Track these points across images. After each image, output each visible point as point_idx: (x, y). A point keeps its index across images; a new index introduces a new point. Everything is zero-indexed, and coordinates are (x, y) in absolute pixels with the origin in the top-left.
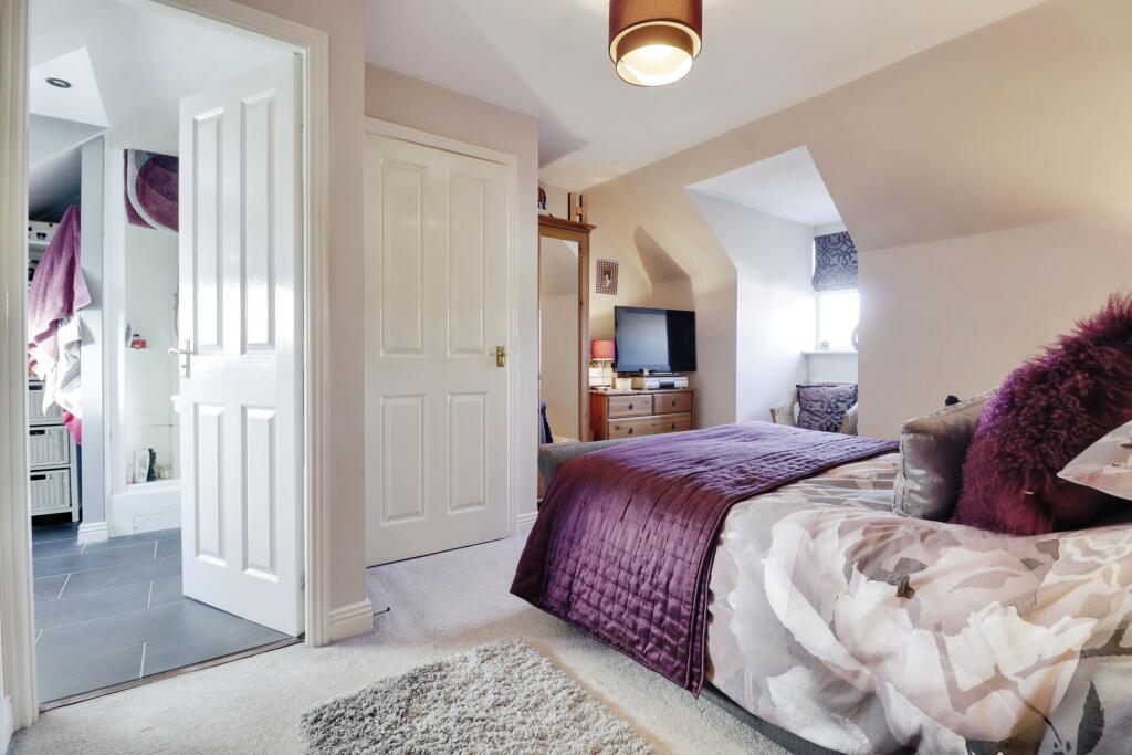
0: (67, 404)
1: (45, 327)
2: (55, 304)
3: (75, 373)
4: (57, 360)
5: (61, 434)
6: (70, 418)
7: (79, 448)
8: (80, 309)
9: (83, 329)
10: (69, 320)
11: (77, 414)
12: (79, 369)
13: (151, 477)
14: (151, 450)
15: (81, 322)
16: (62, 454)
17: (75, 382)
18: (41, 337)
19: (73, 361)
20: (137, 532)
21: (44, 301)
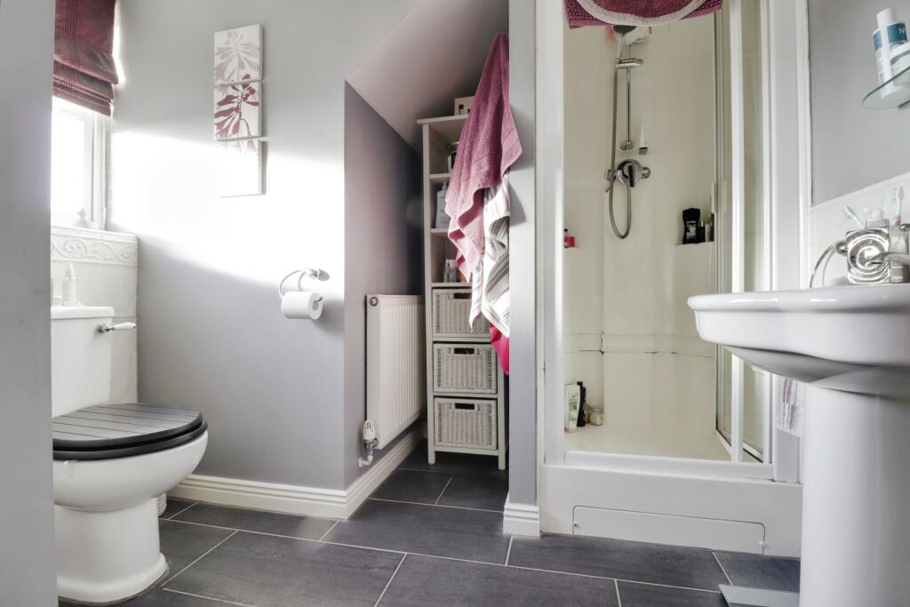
0: (494, 315)
1: (469, 204)
2: (480, 167)
3: (503, 271)
4: (483, 254)
5: (489, 354)
6: (498, 335)
7: (507, 378)
8: (509, 170)
9: (512, 202)
10: (496, 191)
11: (506, 333)
12: (508, 264)
13: (582, 421)
14: (580, 384)
15: (510, 188)
16: (490, 381)
17: (502, 284)
18: (466, 219)
19: (502, 252)
20: (578, 532)
21: (469, 168)
